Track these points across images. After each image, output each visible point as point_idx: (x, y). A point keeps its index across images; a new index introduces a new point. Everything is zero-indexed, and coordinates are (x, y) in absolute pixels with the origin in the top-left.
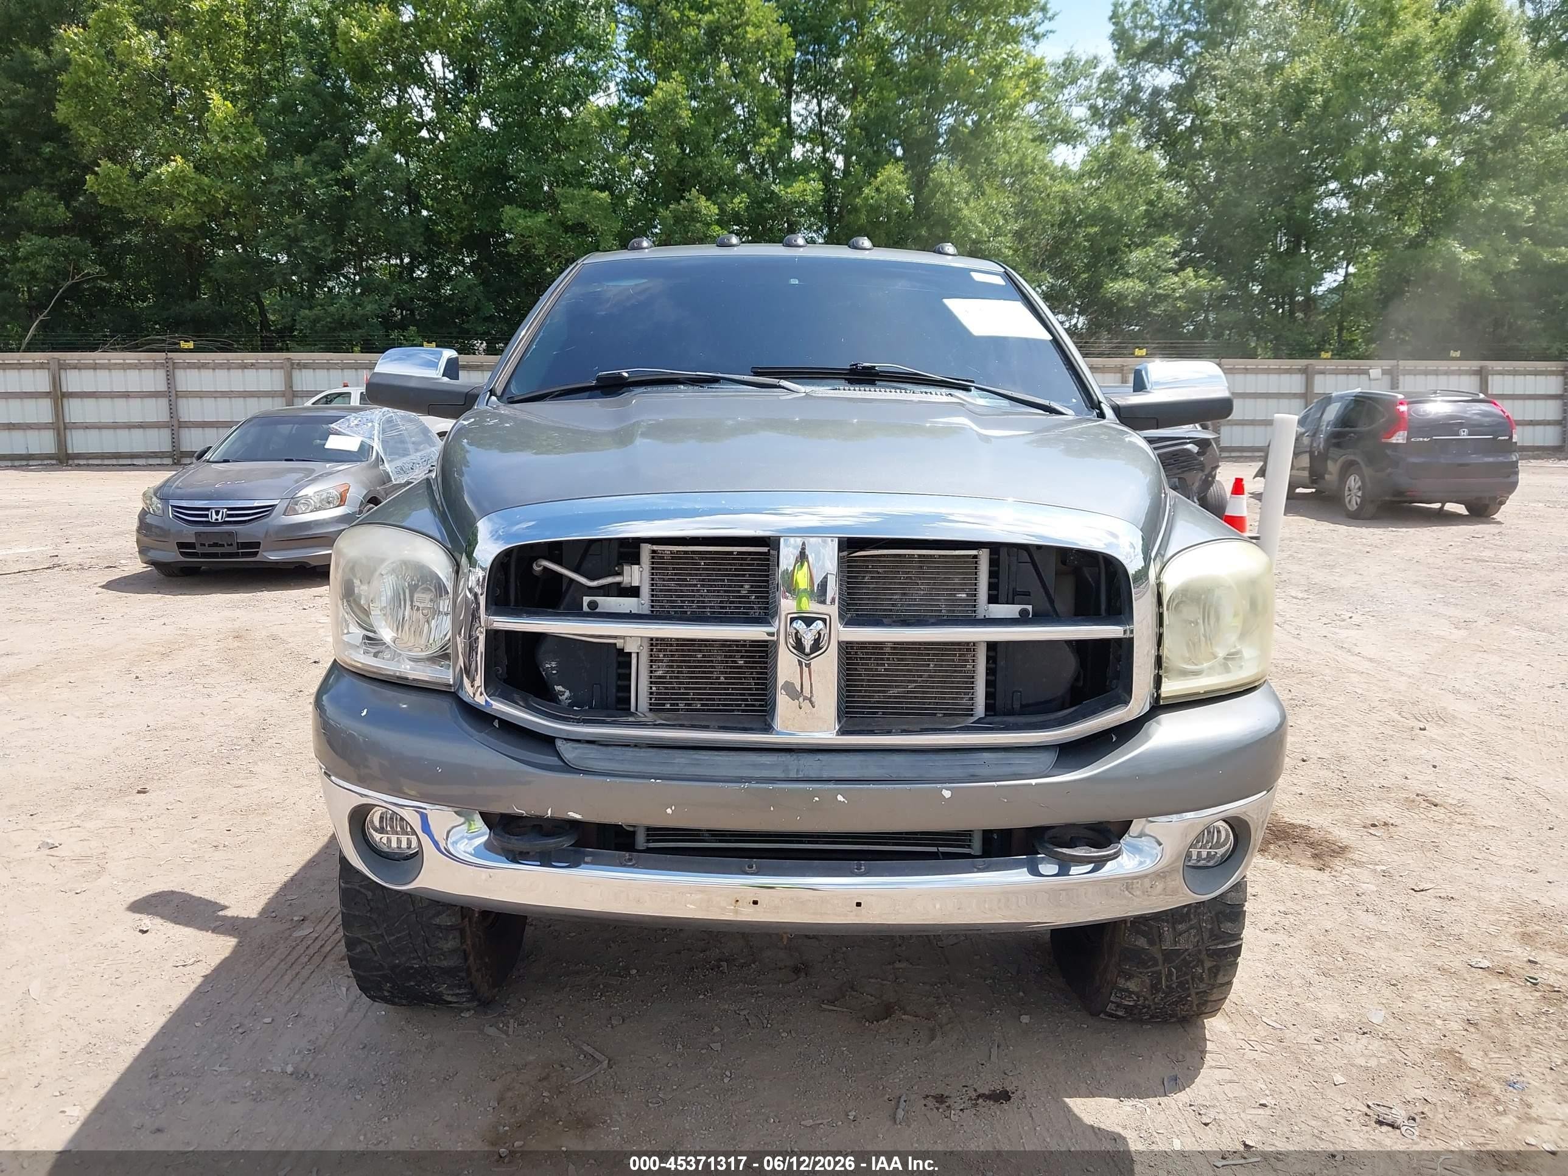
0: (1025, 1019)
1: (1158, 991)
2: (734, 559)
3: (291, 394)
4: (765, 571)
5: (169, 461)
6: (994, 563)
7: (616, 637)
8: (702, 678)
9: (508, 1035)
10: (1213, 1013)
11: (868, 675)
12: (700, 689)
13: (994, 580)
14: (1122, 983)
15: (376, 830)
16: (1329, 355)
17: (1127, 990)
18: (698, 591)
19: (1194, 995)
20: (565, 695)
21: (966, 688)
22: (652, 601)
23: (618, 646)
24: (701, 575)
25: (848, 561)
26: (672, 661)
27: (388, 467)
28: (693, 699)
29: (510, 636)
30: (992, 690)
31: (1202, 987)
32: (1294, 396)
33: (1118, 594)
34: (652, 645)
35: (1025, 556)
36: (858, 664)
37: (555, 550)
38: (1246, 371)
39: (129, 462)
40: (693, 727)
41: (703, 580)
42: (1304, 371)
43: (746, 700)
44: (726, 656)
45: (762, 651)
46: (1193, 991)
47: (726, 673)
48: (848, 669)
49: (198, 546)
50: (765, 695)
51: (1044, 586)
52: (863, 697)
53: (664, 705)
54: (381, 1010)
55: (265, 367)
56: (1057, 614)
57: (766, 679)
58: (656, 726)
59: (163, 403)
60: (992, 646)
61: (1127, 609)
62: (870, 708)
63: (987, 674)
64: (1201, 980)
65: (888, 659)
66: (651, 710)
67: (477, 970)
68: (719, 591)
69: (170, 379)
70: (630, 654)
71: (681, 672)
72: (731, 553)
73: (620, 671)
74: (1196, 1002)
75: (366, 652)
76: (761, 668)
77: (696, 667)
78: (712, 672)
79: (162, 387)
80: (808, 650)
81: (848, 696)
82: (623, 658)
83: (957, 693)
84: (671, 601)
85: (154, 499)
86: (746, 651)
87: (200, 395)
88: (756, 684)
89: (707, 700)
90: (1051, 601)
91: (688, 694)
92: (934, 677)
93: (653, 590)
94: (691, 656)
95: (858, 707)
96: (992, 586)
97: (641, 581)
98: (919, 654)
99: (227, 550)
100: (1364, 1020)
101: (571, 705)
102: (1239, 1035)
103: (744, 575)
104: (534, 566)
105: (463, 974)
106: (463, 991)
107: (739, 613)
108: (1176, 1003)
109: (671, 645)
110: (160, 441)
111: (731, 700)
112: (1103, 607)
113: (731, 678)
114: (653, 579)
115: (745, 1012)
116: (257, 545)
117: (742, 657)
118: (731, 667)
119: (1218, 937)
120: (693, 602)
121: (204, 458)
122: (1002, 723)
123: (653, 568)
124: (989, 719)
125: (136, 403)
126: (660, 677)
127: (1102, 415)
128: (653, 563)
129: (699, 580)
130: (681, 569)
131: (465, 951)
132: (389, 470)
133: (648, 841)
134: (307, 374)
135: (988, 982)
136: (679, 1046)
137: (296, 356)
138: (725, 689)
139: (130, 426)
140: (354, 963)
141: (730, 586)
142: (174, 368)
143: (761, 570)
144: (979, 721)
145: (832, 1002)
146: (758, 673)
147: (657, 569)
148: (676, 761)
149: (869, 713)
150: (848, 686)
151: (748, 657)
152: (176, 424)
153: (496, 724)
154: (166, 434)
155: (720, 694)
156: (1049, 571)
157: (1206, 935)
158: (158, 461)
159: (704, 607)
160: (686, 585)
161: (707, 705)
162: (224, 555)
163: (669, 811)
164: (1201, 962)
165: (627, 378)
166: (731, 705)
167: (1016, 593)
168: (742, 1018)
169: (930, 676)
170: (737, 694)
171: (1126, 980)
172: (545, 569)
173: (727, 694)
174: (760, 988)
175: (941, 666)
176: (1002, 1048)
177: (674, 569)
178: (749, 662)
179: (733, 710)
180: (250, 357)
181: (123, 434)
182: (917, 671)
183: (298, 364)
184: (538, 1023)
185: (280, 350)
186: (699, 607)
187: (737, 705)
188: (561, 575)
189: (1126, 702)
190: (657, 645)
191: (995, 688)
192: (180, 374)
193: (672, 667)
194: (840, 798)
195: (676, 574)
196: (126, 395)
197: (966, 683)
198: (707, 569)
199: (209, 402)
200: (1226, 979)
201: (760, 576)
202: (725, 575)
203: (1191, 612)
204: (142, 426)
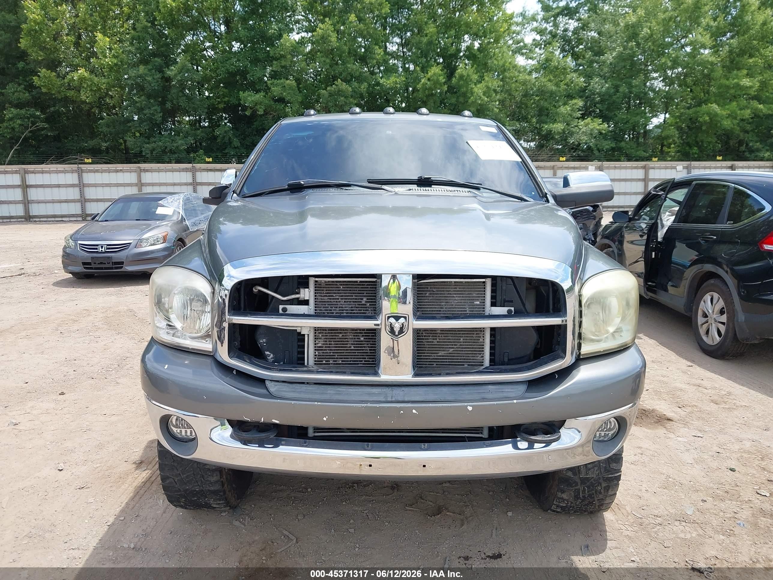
0: (510, 514)
1: (578, 499)
2: (358, 285)
3: (140, 185)
4: (374, 291)
5: (80, 219)
6: (494, 285)
7: (297, 327)
8: (342, 347)
9: (245, 525)
10: (606, 509)
11: (429, 345)
12: (341, 353)
13: (494, 294)
14: (559, 494)
15: (174, 426)
16: (656, 159)
17: (562, 498)
18: (340, 302)
19: (596, 501)
20: (270, 356)
21: (479, 351)
22: (316, 307)
23: (298, 331)
24: (341, 293)
25: (418, 285)
26: (326, 339)
27: (187, 223)
28: (337, 358)
29: (241, 326)
30: (493, 351)
31: (601, 496)
32: (639, 180)
33: (559, 301)
34: (315, 330)
35: (510, 281)
36: (423, 339)
37: (264, 282)
38: (615, 168)
39: (60, 219)
40: (337, 373)
41: (342, 296)
42: (644, 167)
43: (365, 358)
44: (354, 336)
45: (373, 333)
46: (596, 499)
47: (354, 344)
48: (418, 342)
49: (92, 264)
50: (375, 356)
51: (520, 297)
52: (426, 356)
53: (322, 361)
54: (180, 512)
55: (127, 171)
56: (527, 313)
57: (375, 347)
58: (318, 372)
59: (77, 190)
60: (493, 329)
61: (564, 309)
62: (430, 362)
63: (491, 343)
64: (600, 493)
65: (439, 336)
66: (315, 364)
67: (229, 491)
68: (350, 302)
69: (80, 178)
70: (304, 335)
71: (331, 344)
72: (357, 282)
73: (299, 343)
74: (597, 504)
75: (168, 333)
76: (373, 342)
77: (338, 341)
78: (347, 344)
79: (76, 182)
80: (397, 333)
81: (418, 356)
82: (300, 338)
83: (475, 354)
84: (325, 307)
85: (70, 240)
86: (365, 333)
87: (95, 185)
88: (370, 350)
89: (344, 358)
90: (524, 305)
91: (334, 355)
92: (463, 345)
93: (316, 302)
94: (336, 336)
95: (423, 362)
96: (493, 297)
97: (309, 297)
98: (455, 334)
99: (107, 266)
100: (683, 513)
101: (274, 362)
102: (619, 522)
103: (363, 293)
104: (254, 289)
105: (222, 494)
106: (222, 502)
107: (361, 313)
108: (587, 505)
109: (326, 330)
110: (75, 209)
111: (357, 358)
112: (551, 307)
113: (357, 347)
114: (316, 296)
115: (366, 512)
116: (122, 263)
117: (363, 336)
118: (357, 341)
119: (609, 471)
120: (337, 307)
121: (95, 219)
122: (498, 369)
123: (316, 290)
124: (491, 367)
125: (63, 190)
126: (320, 347)
127: (548, 201)
128: (316, 287)
129: (340, 296)
130: (330, 290)
131: (222, 482)
132: (188, 224)
133: (314, 432)
134: (148, 174)
135: (491, 493)
136: (333, 531)
137: (143, 166)
138: (354, 353)
139: (60, 202)
140: (165, 488)
141: (356, 299)
142: (82, 172)
143: (372, 291)
144: (486, 368)
145: (411, 505)
146: (371, 344)
147: (318, 290)
148: (329, 392)
149: (429, 365)
150: (418, 350)
151: (366, 336)
152: (83, 200)
153: (235, 372)
154: (79, 205)
155: (352, 355)
156: (523, 289)
157: (602, 471)
158: (75, 219)
159: (343, 310)
160: (333, 299)
161: (344, 361)
162: (106, 268)
163: (325, 419)
164: (600, 484)
165: (303, 185)
166: (357, 361)
167: (505, 301)
168: (365, 515)
169: (461, 345)
170: (360, 355)
171: (562, 493)
172: (259, 291)
173: (355, 355)
174: (374, 498)
175: (466, 339)
176: (498, 530)
177: (326, 290)
178: (366, 339)
179: (358, 364)
180: (120, 166)
181: (57, 205)
182: (454, 342)
183: (144, 170)
184: (261, 518)
185: (135, 163)
186: (340, 310)
187: (360, 361)
188: (268, 294)
189: (563, 358)
190: (318, 330)
191: (495, 350)
192: (85, 175)
193: (326, 341)
194: (414, 411)
195: (328, 293)
196: (58, 186)
197: (480, 348)
198: (344, 290)
199: (100, 189)
200: (613, 493)
201: (372, 293)
202: (354, 293)
203: (596, 308)
204: (66, 201)
